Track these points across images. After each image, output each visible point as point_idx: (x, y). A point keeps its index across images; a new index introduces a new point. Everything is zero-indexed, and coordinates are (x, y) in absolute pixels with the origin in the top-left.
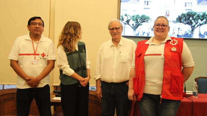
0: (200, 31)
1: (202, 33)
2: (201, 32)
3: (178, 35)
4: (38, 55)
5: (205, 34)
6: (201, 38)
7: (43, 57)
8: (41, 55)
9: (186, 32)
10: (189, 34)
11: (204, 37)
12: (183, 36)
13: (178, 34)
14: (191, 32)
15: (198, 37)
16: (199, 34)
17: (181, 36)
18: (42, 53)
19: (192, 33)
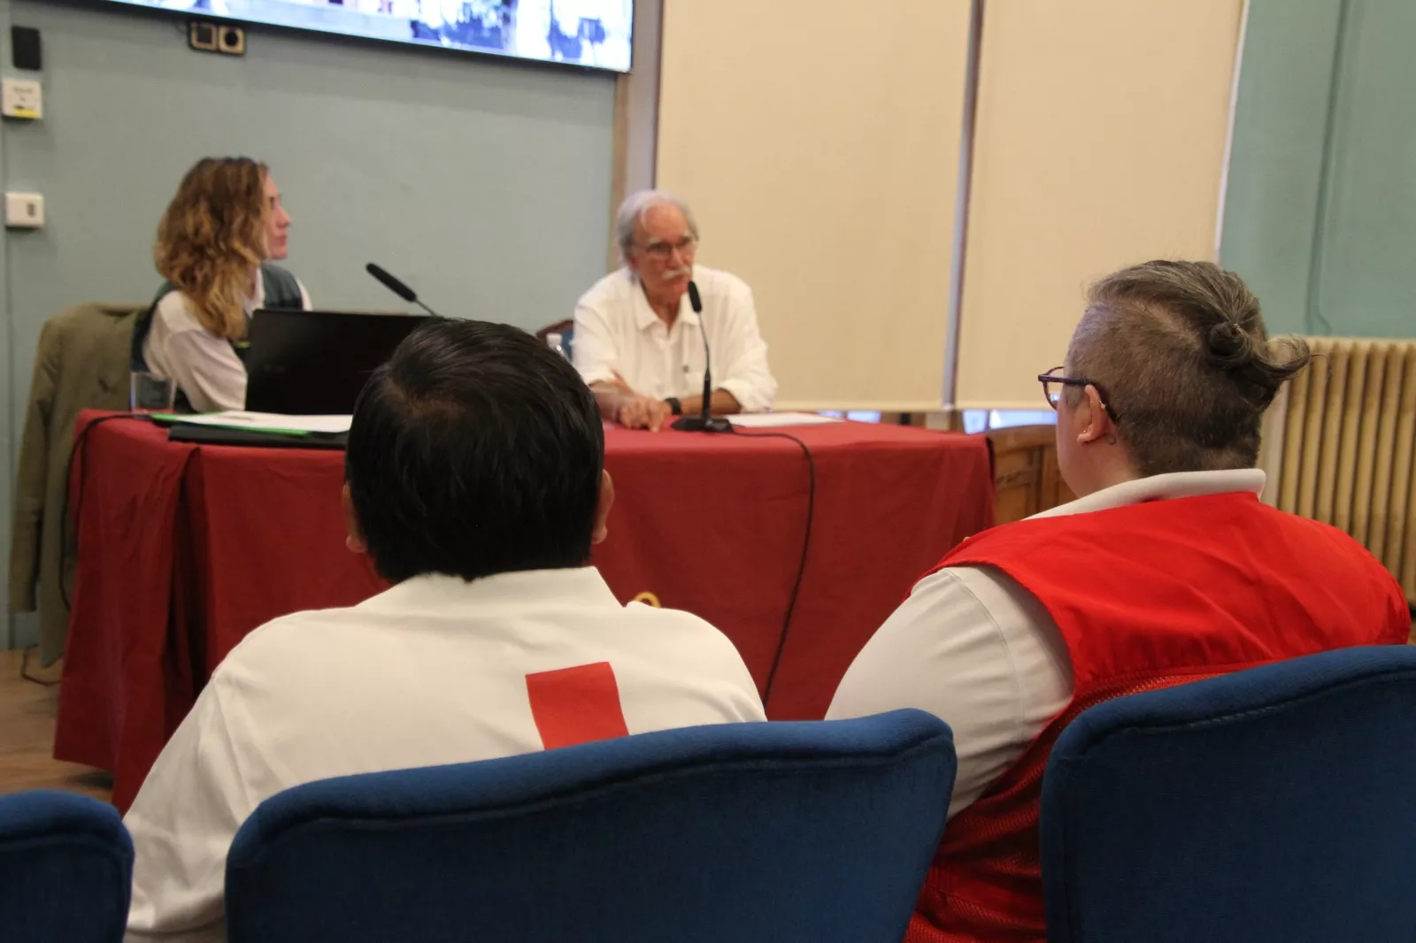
0: (551, 9)
1: (570, 29)
2: (558, 17)
3: (414, 25)
5: (581, 30)
6: (559, 58)
9: (465, 5)
10: (487, 24)
11: (577, 51)
12: (451, 34)
13: (415, 17)
14: (497, 8)
15: (542, 52)
16: (547, 32)
17: (435, 34)
19: (506, 19)
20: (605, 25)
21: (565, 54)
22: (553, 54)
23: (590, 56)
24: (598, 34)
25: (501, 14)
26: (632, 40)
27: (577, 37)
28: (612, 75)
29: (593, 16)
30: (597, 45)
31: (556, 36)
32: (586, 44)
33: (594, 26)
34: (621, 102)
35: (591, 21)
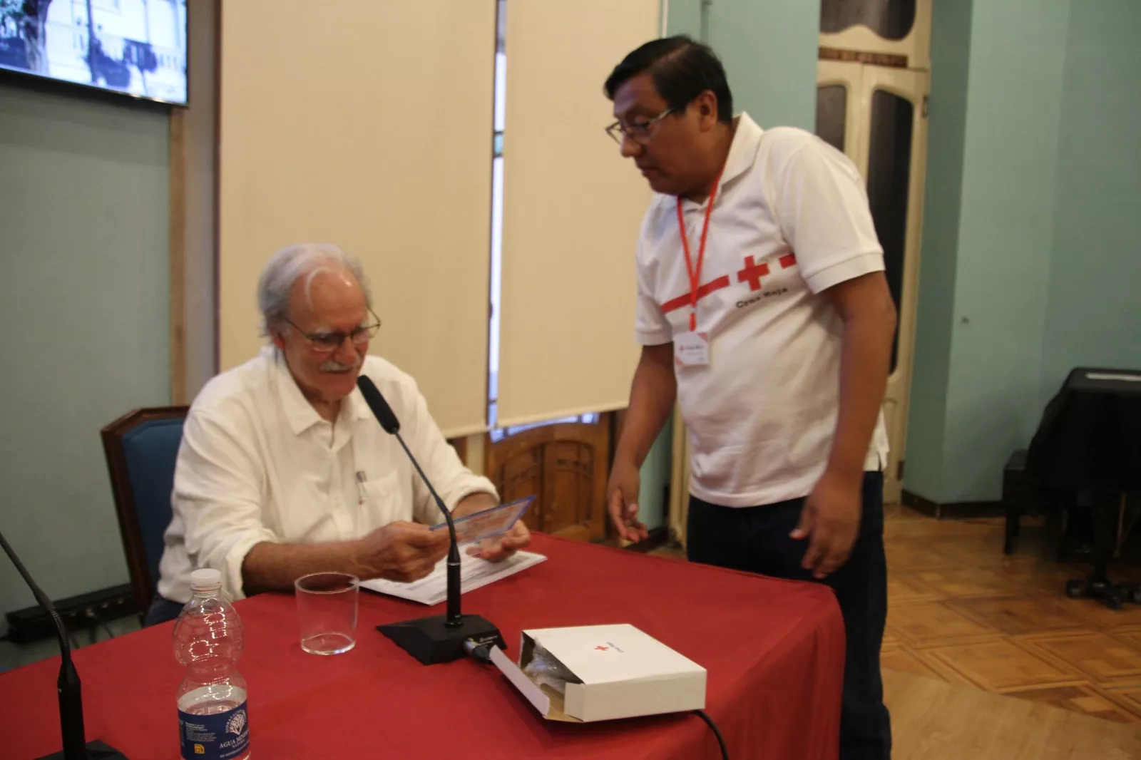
0: (90, 25)
1: (114, 51)
2: (98, 34)
4: (723, 282)
5: (127, 54)
6: (102, 83)
7: (755, 285)
8: (742, 276)
11: (125, 79)
14: (16, 16)
15: (79, 74)
16: (85, 52)
18: (742, 267)
19: (32, 32)
20: (157, 50)
21: (109, 82)
22: (94, 78)
23: (138, 86)
24: (148, 61)
25: (22, 23)
26: (187, 72)
27: (124, 62)
28: (167, 109)
29: (141, 38)
30: (147, 74)
31: (95, 56)
32: (134, 71)
33: (142, 51)
34: (175, 138)
35: (137, 44)
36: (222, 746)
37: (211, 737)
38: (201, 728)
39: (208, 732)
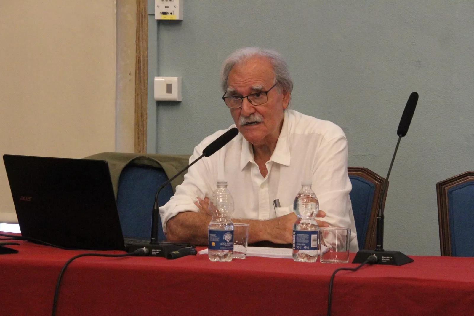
36: (221, 244)
37: (217, 240)
38: (214, 235)
39: (217, 237)
